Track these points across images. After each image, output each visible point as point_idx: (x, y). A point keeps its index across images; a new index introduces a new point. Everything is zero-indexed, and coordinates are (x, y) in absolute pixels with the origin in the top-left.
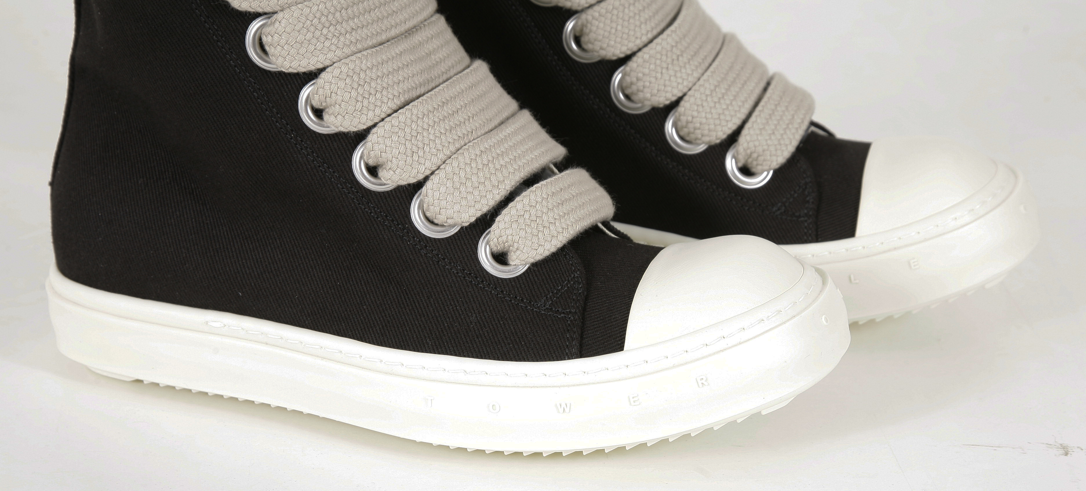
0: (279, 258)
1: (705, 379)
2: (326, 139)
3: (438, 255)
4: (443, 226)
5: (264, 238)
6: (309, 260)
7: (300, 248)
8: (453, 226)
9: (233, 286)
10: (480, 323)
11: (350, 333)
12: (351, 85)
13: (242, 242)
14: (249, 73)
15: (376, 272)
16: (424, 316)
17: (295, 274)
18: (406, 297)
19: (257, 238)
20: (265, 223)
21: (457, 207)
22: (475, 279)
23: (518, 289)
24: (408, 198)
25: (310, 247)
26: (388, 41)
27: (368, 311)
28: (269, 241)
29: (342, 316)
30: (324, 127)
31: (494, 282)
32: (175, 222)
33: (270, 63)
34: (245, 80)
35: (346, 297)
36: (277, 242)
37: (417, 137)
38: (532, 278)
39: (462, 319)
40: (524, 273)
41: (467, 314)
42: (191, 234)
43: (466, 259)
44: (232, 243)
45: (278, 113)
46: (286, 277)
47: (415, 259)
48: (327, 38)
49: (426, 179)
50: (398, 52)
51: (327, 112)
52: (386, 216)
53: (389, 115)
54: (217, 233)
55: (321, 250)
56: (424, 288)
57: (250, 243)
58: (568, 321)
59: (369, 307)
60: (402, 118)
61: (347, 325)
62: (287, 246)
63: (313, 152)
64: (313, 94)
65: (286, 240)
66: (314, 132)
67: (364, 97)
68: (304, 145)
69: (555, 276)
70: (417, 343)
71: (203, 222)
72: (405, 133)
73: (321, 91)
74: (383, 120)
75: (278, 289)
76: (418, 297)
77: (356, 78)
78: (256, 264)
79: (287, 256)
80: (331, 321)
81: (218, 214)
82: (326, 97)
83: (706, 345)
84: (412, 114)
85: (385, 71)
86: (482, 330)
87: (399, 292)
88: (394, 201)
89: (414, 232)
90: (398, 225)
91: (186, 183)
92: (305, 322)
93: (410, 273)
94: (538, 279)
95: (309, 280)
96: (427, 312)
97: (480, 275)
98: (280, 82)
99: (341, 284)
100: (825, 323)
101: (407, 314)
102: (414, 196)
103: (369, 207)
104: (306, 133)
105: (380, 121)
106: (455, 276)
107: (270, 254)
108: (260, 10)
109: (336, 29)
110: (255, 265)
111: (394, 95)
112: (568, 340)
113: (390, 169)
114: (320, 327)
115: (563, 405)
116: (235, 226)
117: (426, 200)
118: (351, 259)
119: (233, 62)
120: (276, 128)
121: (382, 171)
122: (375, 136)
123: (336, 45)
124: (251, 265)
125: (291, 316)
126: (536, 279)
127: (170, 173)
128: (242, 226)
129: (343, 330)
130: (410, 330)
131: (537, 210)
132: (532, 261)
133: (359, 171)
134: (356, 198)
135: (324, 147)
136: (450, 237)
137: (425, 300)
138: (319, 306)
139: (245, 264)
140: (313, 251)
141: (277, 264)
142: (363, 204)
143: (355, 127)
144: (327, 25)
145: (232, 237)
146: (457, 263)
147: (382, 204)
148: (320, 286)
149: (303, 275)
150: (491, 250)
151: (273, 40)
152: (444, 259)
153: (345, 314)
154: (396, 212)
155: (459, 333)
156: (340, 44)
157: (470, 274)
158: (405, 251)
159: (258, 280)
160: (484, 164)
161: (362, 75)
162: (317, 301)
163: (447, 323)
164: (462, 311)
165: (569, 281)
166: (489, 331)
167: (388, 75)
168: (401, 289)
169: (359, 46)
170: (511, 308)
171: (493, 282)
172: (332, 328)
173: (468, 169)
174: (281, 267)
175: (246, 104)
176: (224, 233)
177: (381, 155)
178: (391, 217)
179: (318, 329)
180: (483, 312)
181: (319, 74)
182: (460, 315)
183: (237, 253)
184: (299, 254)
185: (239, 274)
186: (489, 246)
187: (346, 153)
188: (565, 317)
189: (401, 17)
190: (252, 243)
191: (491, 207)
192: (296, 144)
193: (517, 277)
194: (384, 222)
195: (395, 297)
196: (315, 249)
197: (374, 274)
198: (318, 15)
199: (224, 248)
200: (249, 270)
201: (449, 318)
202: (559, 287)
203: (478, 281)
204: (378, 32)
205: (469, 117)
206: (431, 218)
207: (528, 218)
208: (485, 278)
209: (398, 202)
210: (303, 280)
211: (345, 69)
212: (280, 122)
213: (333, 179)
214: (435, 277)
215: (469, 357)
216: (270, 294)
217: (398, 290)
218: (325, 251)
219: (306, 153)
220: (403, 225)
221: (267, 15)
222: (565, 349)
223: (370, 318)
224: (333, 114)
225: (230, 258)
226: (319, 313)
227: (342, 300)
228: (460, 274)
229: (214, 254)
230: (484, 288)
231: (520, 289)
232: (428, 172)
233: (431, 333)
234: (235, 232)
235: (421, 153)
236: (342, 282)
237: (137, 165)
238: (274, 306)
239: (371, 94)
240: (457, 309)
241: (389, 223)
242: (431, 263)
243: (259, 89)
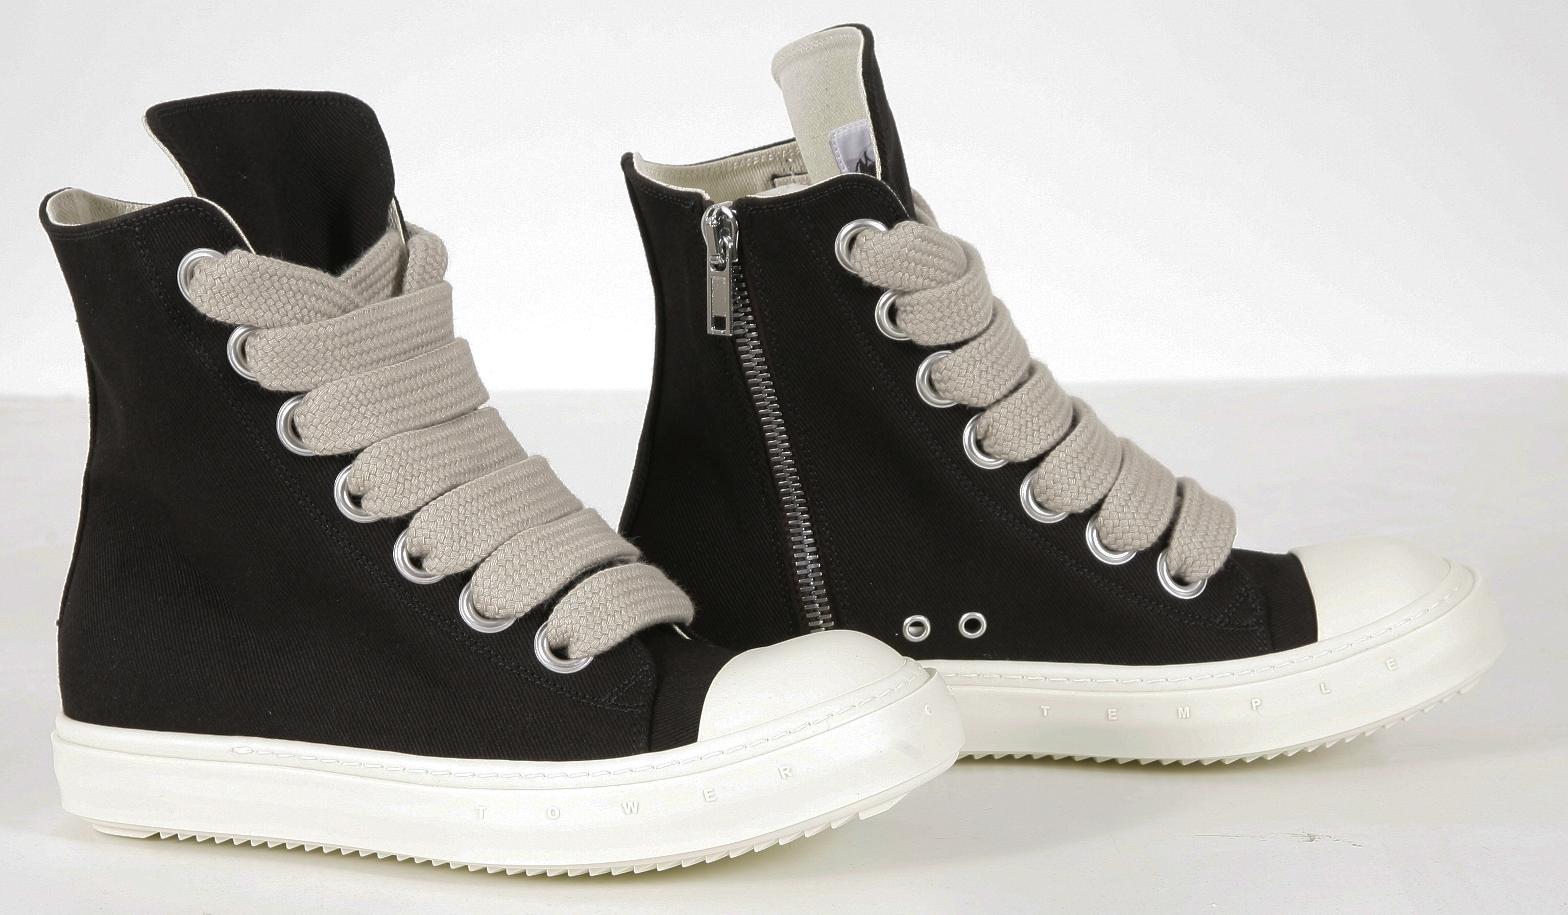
0: (313, 670)
1: (788, 770)
2: (365, 529)
3: (489, 651)
4: (495, 619)
5: (297, 648)
6: (347, 669)
7: (337, 656)
8: (506, 618)
9: (262, 705)
10: (537, 723)
11: (392, 746)
12: (391, 466)
13: (273, 655)
14: (280, 460)
15: (421, 676)
16: (475, 720)
17: (331, 685)
18: (455, 700)
19: (289, 650)
20: (298, 631)
21: (509, 596)
22: (531, 676)
23: (579, 685)
24: (456, 590)
25: (349, 653)
26: (433, 425)
27: (413, 719)
28: (302, 651)
29: (383, 727)
30: (362, 515)
31: (553, 678)
32: (198, 639)
33: (303, 448)
34: (275, 467)
35: (388, 705)
36: (311, 652)
37: (465, 521)
38: (595, 672)
39: (516, 720)
40: (586, 668)
41: (523, 714)
42: (216, 651)
43: (521, 654)
44: (261, 658)
45: (311, 503)
46: (321, 690)
47: (464, 657)
48: (365, 417)
49: (476, 567)
50: (444, 435)
51: (366, 498)
52: (432, 611)
53: (434, 499)
54: (244, 648)
55: (360, 656)
56: (474, 689)
57: (281, 655)
58: (635, 715)
59: (413, 714)
60: (448, 502)
61: (389, 737)
62: (322, 655)
63: (350, 544)
64: (350, 479)
65: (322, 648)
66: (352, 521)
67: (406, 479)
68: (340, 537)
69: (621, 670)
70: (467, 750)
71: (229, 637)
72: (452, 516)
73: (358, 473)
74: (427, 504)
75: (312, 705)
76: (468, 699)
77: (396, 458)
78: (288, 677)
79: (322, 666)
80: (371, 735)
81: (246, 627)
82: (364, 480)
83: (790, 733)
84: (459, 497)
85: (429, 452)
86: (540, 730)
87: (447, 696)
88: (440, 595)
89: (463, 627)
90: (445, 620)
91: (210, 596)
92: (342, 739)
93: (459, 672)
94: (602, 673)
95: (347, 691)
96: (478, 715)
97: (537, 671)
98: (314, 467)
99: (383, 692)
100: (928, 713)
101: (456, 718)
102: (462, 589)
103: (412, 602)
104: (342, 523)
105: (424, 506)
106: (509, 673)
107: (303, 666)
108: (292, 389)
109: (375, 408)
110: (286, 679)
111: (440, 478)
112: (635, 734)
113: (435, 557)
114: (358, 743)
115: (630, 804)
116: (265, 639)
117: (476, 589)
118: (394, 663)
119: (263, 448)
120: (310, 519)
121: (427, 561)
122: (419, 521)
123: (375, 424)
124: (282, 679)
125: (327, 733)
126: (600, 673)
127: (193, 587)
128: (272, 638)
129: (385, 743)
130: (459, 736)
131: (600, 597)
132: (595, 651)
133: (402, 564)
134: (399, 592)
135: (362, 537)
136: (503, 632)
137: (476, 702)
138: (358, 719)
139: (275, 679)
140: (351, 658)
141: (311, 676)
142: (406, 599)
143: (396, 512)
144: (365, 403)
145: (261, 651)
146: (511, 659)
147: (427, 598)
148: (359, 697)
149: (340, 686)
150: (549, 643)
151: (306, 419)
152: (496, 656)
153: (386, 726)
154: (443, 606)
155: (514, 735)
156: (380, 424)
157: (526, 671)
158: (453, 649)
159: (290, 695)
160: (541, 552)
161: (404, 455)
162: (356, 714)
163: (501, 726)
164: (517, 711)
165: (637, 675)
166: (547, 731)
167: (433, 458)
168: (449, 692)
169: (401, 427)
170: (572, 705)
171: (551, 679)
172: (373, 742)
173: (522, 557)
174: (316, 679)
175: (276, 494)
176: (252, 647)
177: (425, 541)
178: (437, 612)
179: (357, 745)
180: (540, 711)
181: (357, 455)
182: (514, 716)
183: (266, 668)
184: (336, 663)
185: (269, 690)
186: (547, 639)
187: (387, 543)
188: (632, 711)
189: (446, 400)
190: (283, 655)
191: (549, 596)
192: (332, 536)
193: (578, 672)
194: (429, 618)
195: (442, 701)
196: (354, 656)
197: (420, 677)
198: (355, 392)
199: (252, 664)
200: (280, 685)
201: (502, 719)
202: (625, 681)
203: (535, 678)
204: (421, 414)
205: (524, 505)
206: (481, 611)
207: (590, 604)
208: (542, 674)
209: (445, 595)
210: (340, 692)
211: (384, 449)
212: (314, 512)
213: (372, 573)
214: (487, 675)
215: (524, 759)
216: (303, 710)
217: (446, 693)
218: (364, 657)
219: (342, 545)
220: (450, 620)
221: (298, 395)
222: (632, 745)
223: (414, 727)
224: (371, 499)
225: (259, 673)
226: (358, 727)
227: (383, 710)
228: (514, 671)
229: (241, 670)
230: (541, 685)
231: (581, 685)
232: (477, 560)
233: (483, 738)
234: (265, 645)
235: (469, 538)
236: (384, 690)
237: (156, 582)
238: (308, 724)
239: (414, 476)
240: (511, 709)
241: (435, 618)
242: (482, 660)
243: (291, 477)
